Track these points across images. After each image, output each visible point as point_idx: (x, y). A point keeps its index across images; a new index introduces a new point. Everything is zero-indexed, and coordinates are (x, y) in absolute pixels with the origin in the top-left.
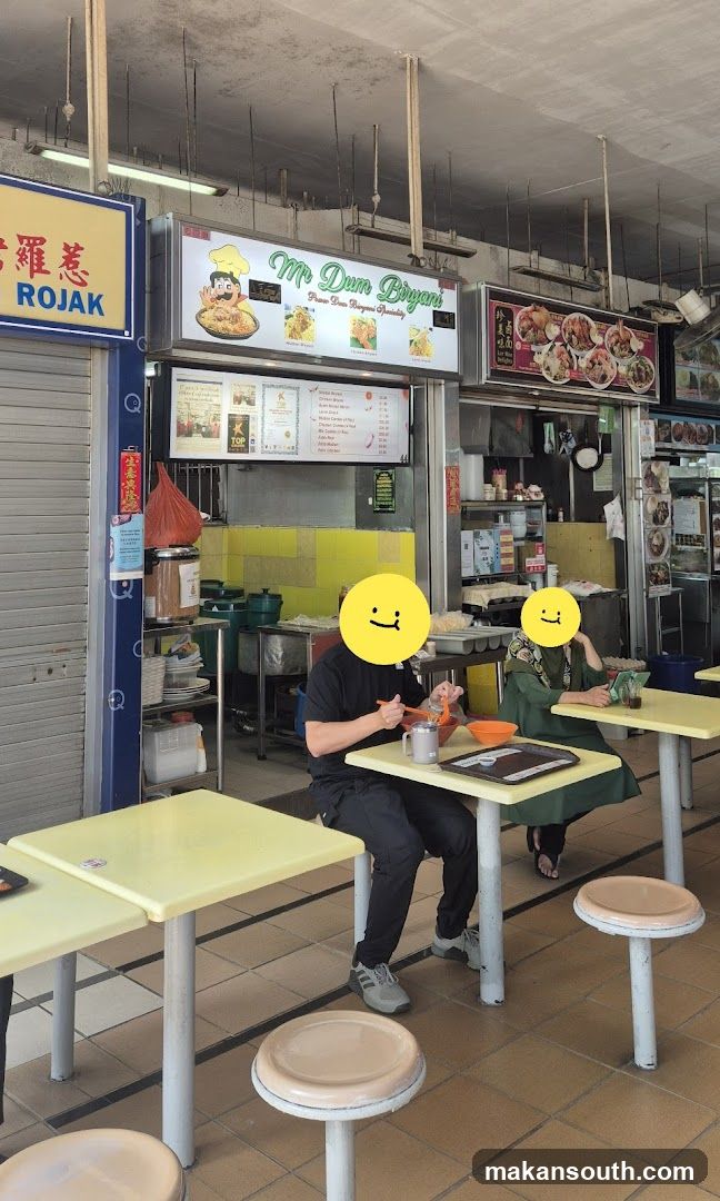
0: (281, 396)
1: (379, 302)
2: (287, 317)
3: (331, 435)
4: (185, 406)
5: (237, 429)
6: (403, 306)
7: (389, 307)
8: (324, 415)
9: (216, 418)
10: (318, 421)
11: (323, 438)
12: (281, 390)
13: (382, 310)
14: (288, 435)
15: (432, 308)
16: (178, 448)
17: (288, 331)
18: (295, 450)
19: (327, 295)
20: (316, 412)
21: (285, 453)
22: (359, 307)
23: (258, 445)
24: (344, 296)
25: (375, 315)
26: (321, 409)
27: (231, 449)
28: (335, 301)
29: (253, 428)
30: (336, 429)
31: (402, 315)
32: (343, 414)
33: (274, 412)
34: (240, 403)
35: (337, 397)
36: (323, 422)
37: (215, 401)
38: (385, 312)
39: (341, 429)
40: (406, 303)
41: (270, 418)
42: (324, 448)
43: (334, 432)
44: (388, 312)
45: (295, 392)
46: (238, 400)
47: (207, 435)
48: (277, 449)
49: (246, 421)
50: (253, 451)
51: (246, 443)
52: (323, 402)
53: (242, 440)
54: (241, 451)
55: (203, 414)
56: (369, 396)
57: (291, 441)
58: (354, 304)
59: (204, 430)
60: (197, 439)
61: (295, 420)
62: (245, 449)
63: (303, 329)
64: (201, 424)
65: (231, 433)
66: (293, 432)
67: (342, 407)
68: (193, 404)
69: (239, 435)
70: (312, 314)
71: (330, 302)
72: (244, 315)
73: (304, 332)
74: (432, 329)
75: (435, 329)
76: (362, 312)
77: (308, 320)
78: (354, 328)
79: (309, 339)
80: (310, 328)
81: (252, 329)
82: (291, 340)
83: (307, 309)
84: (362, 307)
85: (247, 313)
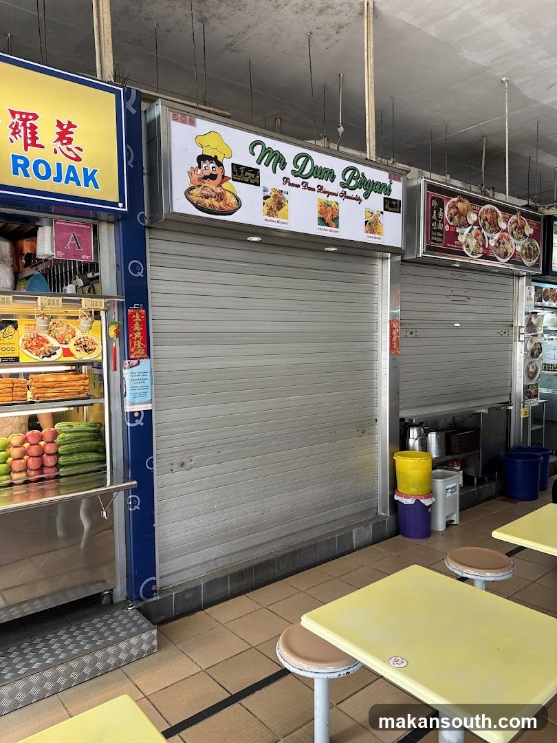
1: (342, 189)
2: (265, 198)
6: (360, 192)
7: (349, 193)
13: (344, 195)
15: (383, 195)
17: (266, 209)
19: (298, 181)
22: (325, 192)
24: (313, 182)
25: (338, 199)
28: (306, 186)
31: (358, 199)
38: (346, 197)
40: (363, 191)
44: (348, 197)
58: (321, 189)
63: (279, 209)
70: (285, 195)
71: (301, 186)
72: (228, 194)
73: (280, 212)
74: (382, 213)
75: (385, 212)
76: (328, 196)
77: (283, 201)
78: (321, 210)
79: (284, 218)
80: (285, 208)
81: (235, 206)
82: (269, 218)
83: (282, 191)
84: (327, 192)
85: (231, 192)
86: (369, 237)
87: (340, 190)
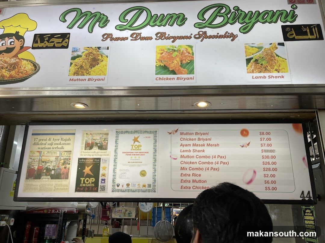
0: (136, 140)
1: (199, 30)
2: (73, 58)
3: (198, 172)
4: (38, 154)
5: (87, 170)
6: (235, 28)
7: (210, 32)
8: (185, 154)
9: (67, 162)
10: (180, 160)
11: (186, 175)
12: (136, 135)
13: (203, 36)
14: (143, 174)
15: (280, 24)
16: (26, 189)
17: (73, 69)
18: (152, 187)
19: (127, 33)
20: (177, 151)
21: (139, 191)
22: (168, 38)
23: (109, 184)
24: (148, 31)
25: (192, 42)
26: (182, 148)
27: (78, 188)
28: (136, 37)
29: (104, 169)
30: (201, 166)
31: (233, 37)
32: (209, 151)
33: (127, 153)
34: (91, 148)
35: (204, 137)
36: (184, 160)
37: (67, 148)
38: (207, 37)
39: (210, 166)
40: (238, 25)
41: (122, 159)
42: (187, 185)
43: (202, 169)
44: (210, 37)
45: (152, 135)
46: (89, 146)
47: (57, 176)
48: (130, 187)
49: (96, 164)
50: (103, 189)
51: (96, 183)
52: (184, 142)
53: (92, 180)
54: (89, 190)
55: (53, 159)
56: (244, 133)
57: (148, 179)
58: (161, 36)
59: (53, 172)
60: (45, 181)
61: (152, 160)
62: (95, 188)
63: (92, 66)
64: (51, 168)
65: (80, 174)
66: (149, 170)
67: (208, 145)
68: (45, 152)
69: (88, 176)
70: (105, 52)
71: (130, 38)
72: (24, 62)
73: (93, 69)
74: (282, 44)
75: (287, 43)
76: (173, 42)
77: (100, 58)
78: (162, 57)
79: (100, 74)
80: (101, 64)
81: (30, 72)
82: (76, 77)
83: (99, 48)
84: (173, 37)
85: (27, 60)
86: (257, 78)
87: (196, 31)
